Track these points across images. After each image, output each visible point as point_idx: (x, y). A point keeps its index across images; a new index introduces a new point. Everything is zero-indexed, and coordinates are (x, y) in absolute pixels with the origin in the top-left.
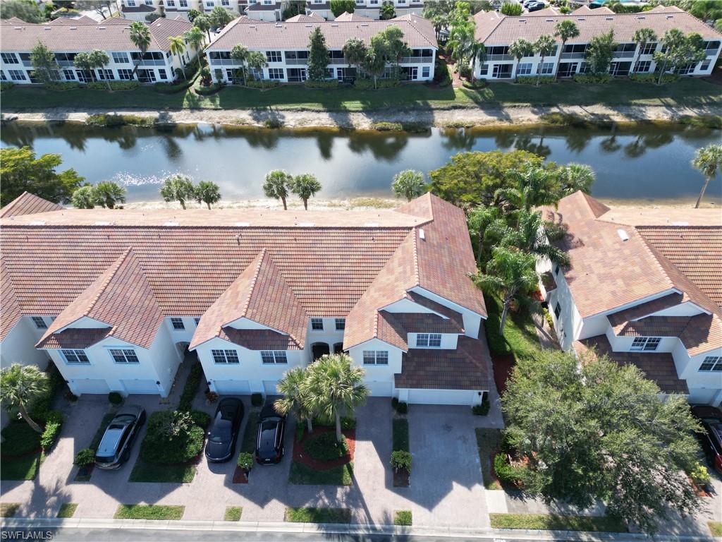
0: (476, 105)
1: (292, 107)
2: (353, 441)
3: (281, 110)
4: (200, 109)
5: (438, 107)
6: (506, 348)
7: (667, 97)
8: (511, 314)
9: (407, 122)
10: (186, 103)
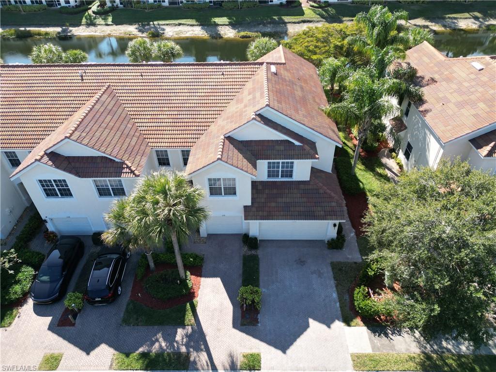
0: (322, 19)
1: (171, 23)
2: (199, 278)
3: (161, 25)
4: (94, 25)
5: (290, 21)
6: (359, 185)
7: (474, 12)
8: (362, 160)
9: (265, 32)
10: (84, 21)
